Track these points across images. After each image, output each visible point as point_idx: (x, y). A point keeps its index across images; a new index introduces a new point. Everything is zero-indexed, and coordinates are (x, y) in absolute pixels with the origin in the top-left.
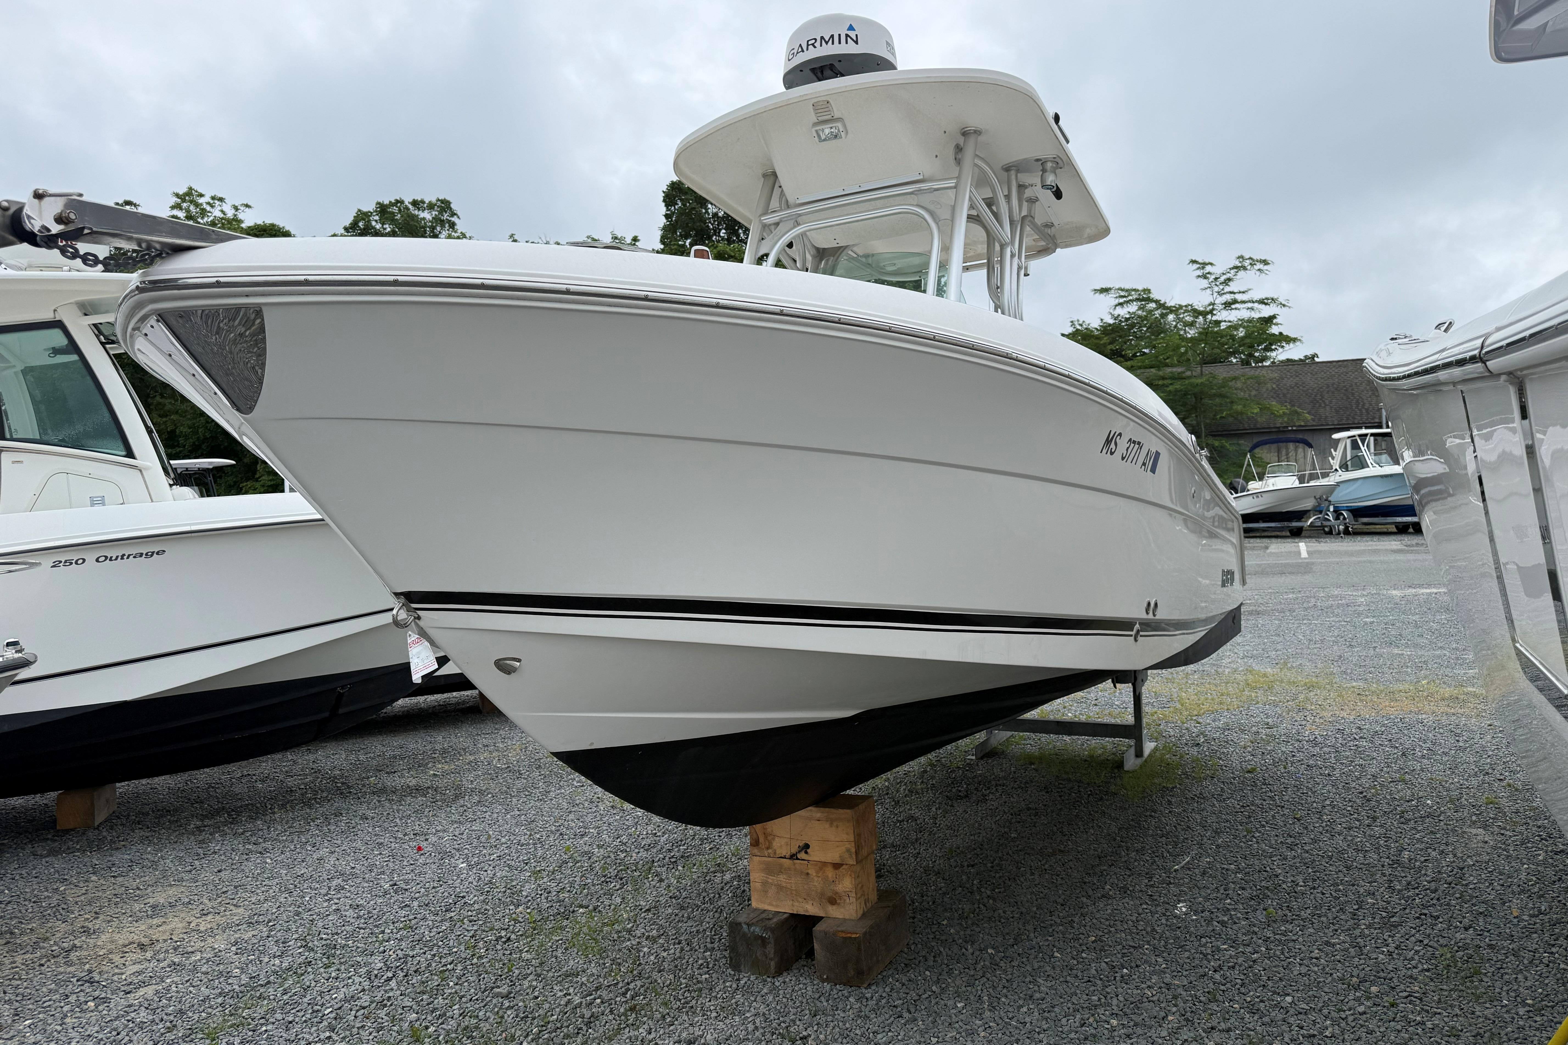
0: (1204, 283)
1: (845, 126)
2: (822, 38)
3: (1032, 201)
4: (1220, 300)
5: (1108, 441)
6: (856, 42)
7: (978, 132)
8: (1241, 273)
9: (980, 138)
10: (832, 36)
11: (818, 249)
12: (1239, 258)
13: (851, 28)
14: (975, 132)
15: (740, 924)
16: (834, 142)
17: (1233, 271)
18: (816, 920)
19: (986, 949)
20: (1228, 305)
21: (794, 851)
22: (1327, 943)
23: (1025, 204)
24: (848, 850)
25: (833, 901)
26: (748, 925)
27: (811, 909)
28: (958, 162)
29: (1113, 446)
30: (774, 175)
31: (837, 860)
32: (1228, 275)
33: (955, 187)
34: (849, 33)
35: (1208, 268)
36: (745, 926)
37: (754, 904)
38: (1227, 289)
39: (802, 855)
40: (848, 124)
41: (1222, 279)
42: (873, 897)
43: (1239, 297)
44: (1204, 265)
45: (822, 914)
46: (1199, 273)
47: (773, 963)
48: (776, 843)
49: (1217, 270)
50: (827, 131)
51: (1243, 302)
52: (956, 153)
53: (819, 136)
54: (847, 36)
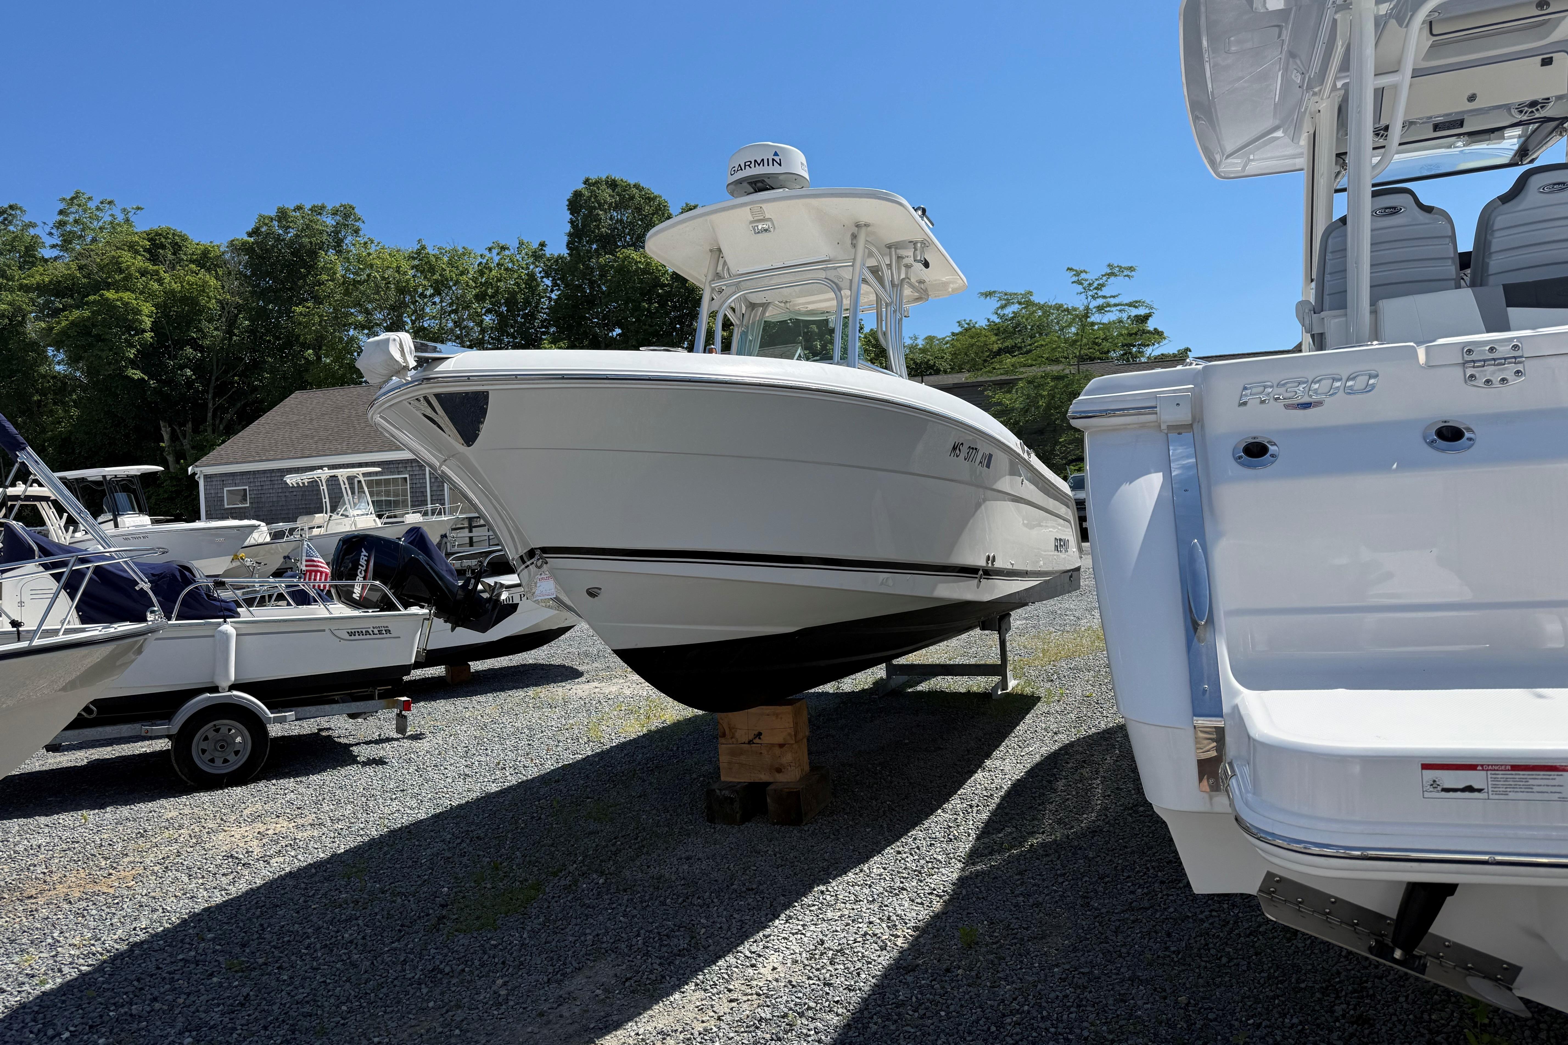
0: (1080, 288)
1: (773, 224)
2: (755, 161)
3: (908, 267)
4: (1094, 304)
5: (954, 448)
6: (780, 165)
7: (867, 225)
8: (1112, 278)
9: (869, 228)
10: (763, 160)
11: (751, 303)
12: (1109, 265)
13: (776, 154)
14: (865, 225)
15: (714, 790)
16: (765, 234)
17: (1104, 278)
18: (768, 784)
19: (885, 802)
20: (1100, 309)
21: (751, 737)
22: (1117, 789)
23: (903, 269)
24: (789, 734)
25: (779, 771)
26: (720, 790)
27: (764, 777)
28: (854, 246)
29: (958, 451)
30: (720, 250)
31: (781, 741)
32: (1101, 282)
33: (852, 266)
34: (775, 158)
35: (1083, 276)
36: (718, 791)
37: (723, 778)
38: (1100, 293)
39: (757, 741)
40: (775, 223)
41: (1095, 285)
42: (807, 768)
43: (1112, 301)
44: (1078, 274)
45: (771, 780)
46: (1075, 279)
47: (738, 815)
48: (738, 734)
49: (1090, 277)
50: (760, 227)
51: (1116, 305)
52: (852, 240)
53: (754, 229)
54: (773, 160)
